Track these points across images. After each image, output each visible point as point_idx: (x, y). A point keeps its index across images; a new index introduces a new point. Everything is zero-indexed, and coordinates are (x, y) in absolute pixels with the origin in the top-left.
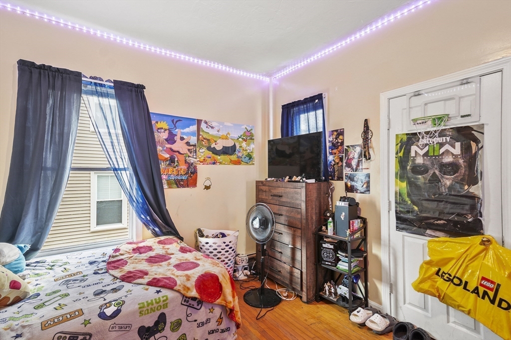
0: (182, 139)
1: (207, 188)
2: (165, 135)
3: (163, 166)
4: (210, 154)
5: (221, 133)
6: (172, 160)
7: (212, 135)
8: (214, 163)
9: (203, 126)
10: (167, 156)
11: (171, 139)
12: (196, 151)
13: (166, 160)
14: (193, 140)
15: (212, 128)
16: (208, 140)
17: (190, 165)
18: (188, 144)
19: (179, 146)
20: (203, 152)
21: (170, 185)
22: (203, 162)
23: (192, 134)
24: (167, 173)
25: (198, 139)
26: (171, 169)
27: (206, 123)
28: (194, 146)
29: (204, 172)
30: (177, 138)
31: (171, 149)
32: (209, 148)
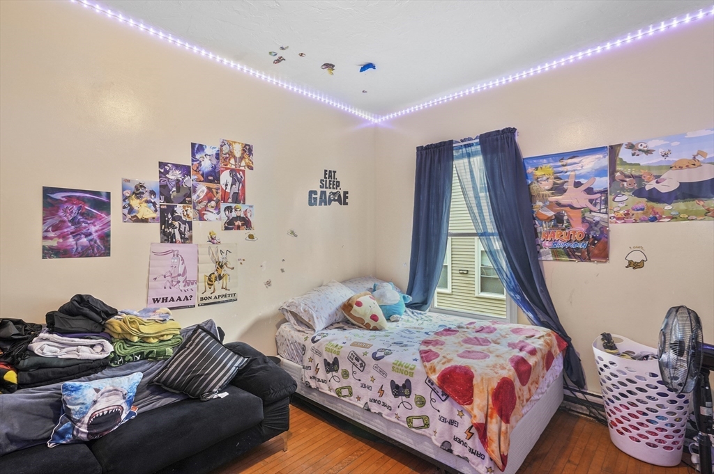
0: (577, 185)
1: (634, 265)
2: (545, 186)
3: (543, 228)
4: (643, 202)
5: (673, 158)
6: (559, 219)
7: (649, 167)
8: (654, 219)
9: (624, 154)
10: (551, 214)
11: (559, 189)
12: (606, 202)
13: (549, 219)
14: (602, 182)
15: (648, 152)
16: (639, 178)
17: (592, 225)
18: (589, 191)
19: (573, 197)
20: (624, 201)
21: (556, 254)
22: (626, 217)
23: (600, 173)
24: (548, 237)
25: (612, 179)
26: (557, 232)
27: (631, 146)
28: (604, 192)
29: (623, 237)
30: (569, 186)
31: (559, 204)
32: (639, 193)
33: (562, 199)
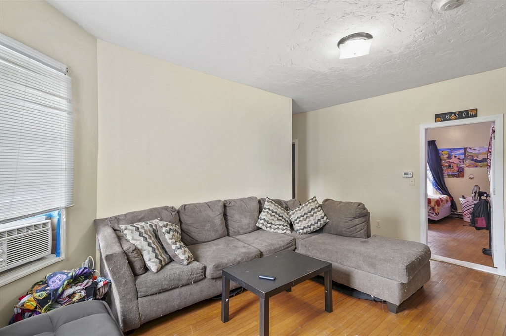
0: (455, 157)
1: (471, 178)
2: (446, 157)
3: (444, 169)
4: (474, 162)
5: (481, 152)
6: (449, 166)
7: (474, 154)
8: (476, 167)
9: (469, 150)
10: (447, 165)
11: (449, 157)
12: (463, 162)
13: (447, 166)
14: (462, 157)
15: (475, 150)
16: (472, 156)
17: (459, 168)
18: (459, 159)
19: (453, 160)
20: (468, 162)
21: (449, 175)
22: (469, 166)
23: (462, 154)
24: (446, 171)
25: (465, 156)
26: (449, 170)
27: (470, 148)
28: (463, 159)
29: (469, 171)
30: (453, 157)
31: (449, 162)
32: (473, 160)
33: (451, 161)
